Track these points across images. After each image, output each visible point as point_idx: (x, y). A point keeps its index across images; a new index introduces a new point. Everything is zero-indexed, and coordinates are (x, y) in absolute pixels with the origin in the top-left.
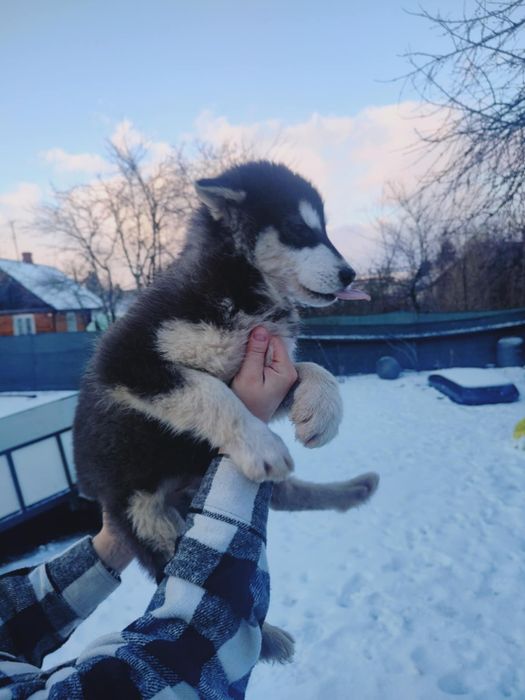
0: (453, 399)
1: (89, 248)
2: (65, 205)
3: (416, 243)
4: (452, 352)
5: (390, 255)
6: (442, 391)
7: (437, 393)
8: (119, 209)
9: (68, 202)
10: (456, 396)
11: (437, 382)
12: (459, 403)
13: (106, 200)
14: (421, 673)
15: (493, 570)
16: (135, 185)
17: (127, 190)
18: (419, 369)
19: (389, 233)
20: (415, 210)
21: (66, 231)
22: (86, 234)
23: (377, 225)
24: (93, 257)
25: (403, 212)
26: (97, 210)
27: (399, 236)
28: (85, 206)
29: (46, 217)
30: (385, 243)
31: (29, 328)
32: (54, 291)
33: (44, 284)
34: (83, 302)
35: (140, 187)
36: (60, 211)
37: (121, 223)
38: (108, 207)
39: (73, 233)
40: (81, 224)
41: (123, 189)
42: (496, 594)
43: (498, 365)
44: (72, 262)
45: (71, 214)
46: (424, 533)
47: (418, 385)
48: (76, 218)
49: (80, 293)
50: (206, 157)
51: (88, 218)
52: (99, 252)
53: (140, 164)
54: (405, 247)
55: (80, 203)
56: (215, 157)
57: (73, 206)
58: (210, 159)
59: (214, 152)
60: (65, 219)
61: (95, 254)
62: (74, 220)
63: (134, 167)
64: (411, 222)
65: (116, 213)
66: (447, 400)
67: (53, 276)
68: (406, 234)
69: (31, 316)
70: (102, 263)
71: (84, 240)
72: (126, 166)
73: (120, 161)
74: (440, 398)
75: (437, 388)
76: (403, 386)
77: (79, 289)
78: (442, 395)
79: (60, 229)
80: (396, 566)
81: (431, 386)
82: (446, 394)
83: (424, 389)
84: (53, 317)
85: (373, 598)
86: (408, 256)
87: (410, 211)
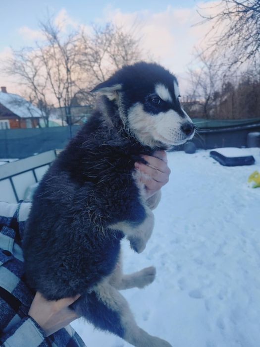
0: (221, 163)
1: (33, 83)
2: (19, 59)
3: (208, 81)
4: (223, 140)
5: (195, 88)
6: (216, 159)
7: (213, 160)
8: (48, 61)
9: (20, 57)
10: (222, 162)
11: (214, 154)
12: (224, 165)
13: (41, 56)
14: (182, 289)
15: (225, 243)
16: (56, 48)
17: (52, 51)
18: (206, 148)
19: (194, 76)
20: (208, 63)
21: (20, 74)
22: (31, 76)
23: (188, 71)
24: (35, 88)
25: (202, 64)
26: (37, 62)
27: (200, 77)
28: (29, 59)
29: (9, 66)
30: (193, 82)
31: (7, 127)
32: (17, 106)
33: (10, 103)
34: (32, 113)
35: (59, 49)
36: (17, 63)
37: (50, 69)
38: (42, 60)
39: (24, 75)
40: (28, 70)
41: (50, 50)
42: (225, 254)
43: (247, 146)
44: (25, 91)
45: (22, 64)
46: (194, 226)
47: (204, 156)
48: (25, 66)
49: (30, 108)
50: (97, 33)
51: (31, 67)
52: (39, 86)
53: (58, 36)
54: (202, 84)
55: (26, 57)
56: (102, 33)
57: (23, 60)
58: (99, 34)
59: (101, 30)
60: (19, 67)
61: (37, 87)
62: (24, 67)
63: (55, 37)
64: (206, 69)
65: (46, 64)
66: (218, 163)
67: (15, 98)
68: (203, 76)
69: (7, 121)
70: (41, 91)
71: (30, 79)
72: (51, 36)
73: (47, 34)
74: (214, 163)
75: (214, 158)
76: (196, 157)
77: (30, 106)
78: (215, 161)
79: (17, 73)
80: (177, 241)
81: (211, 157)
82: (218, 161)
83: (207, 159)
84: (19, 122)
85: (163, 256)
86: (204, 88)
87: (206, 64)
